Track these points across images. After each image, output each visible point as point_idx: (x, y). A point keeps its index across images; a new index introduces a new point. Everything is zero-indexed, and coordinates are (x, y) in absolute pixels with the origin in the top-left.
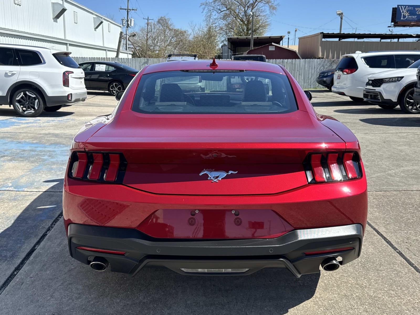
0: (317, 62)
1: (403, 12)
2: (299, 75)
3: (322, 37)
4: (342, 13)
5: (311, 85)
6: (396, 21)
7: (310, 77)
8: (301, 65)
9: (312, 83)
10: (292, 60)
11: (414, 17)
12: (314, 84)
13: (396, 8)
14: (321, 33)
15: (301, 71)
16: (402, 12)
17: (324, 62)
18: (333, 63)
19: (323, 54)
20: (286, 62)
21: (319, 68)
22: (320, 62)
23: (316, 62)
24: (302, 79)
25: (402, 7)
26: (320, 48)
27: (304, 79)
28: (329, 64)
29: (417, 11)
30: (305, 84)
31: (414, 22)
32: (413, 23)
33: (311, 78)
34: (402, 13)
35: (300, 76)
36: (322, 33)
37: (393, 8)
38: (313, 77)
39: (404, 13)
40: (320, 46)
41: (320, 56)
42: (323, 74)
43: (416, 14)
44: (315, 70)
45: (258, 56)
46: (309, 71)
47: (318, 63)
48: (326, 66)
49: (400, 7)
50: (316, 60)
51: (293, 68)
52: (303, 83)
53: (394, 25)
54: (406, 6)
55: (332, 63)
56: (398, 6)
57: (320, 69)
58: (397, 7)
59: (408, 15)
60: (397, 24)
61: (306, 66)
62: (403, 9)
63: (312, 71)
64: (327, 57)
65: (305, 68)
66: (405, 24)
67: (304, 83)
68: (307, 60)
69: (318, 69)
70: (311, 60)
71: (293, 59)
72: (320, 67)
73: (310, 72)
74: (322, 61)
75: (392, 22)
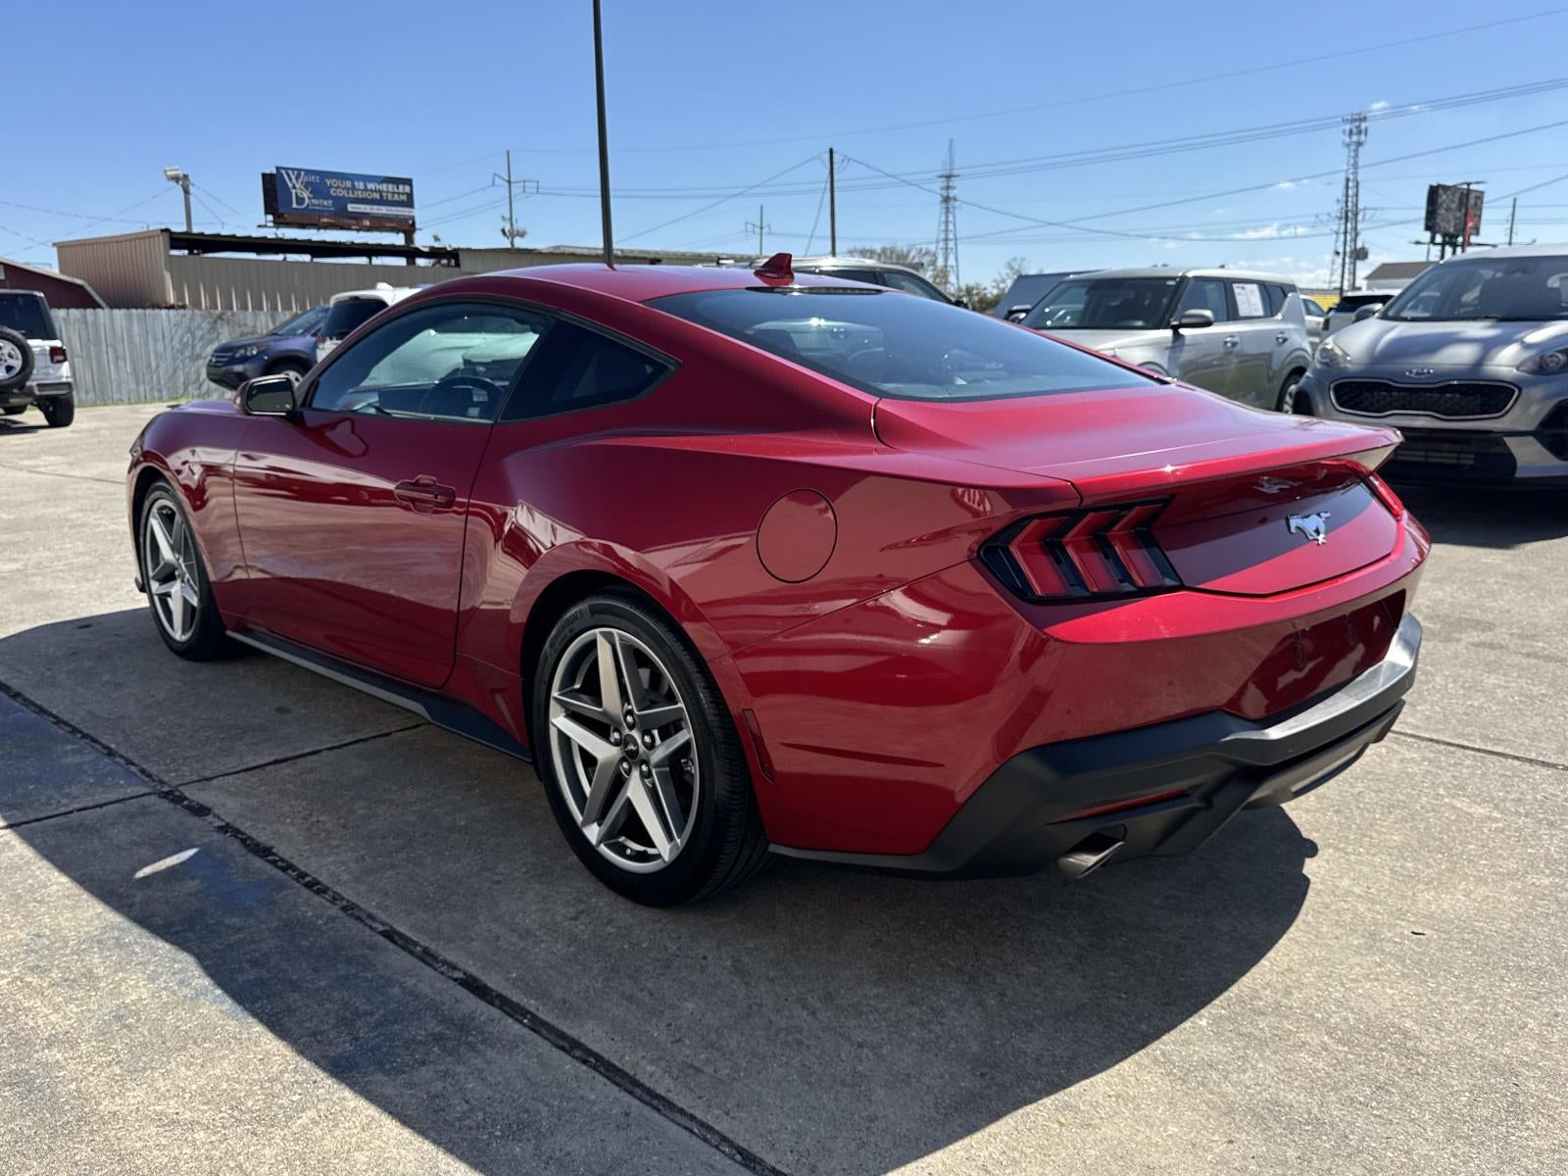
0: (169, 320)
1: (294, 187)
2: (117, 358)
3: (168, 245)
4: (186, 177)
5: (160, 391)
6: (281, 211)
7: (153, 365)
8: (118, 327)
9: (162, 382)
10: (82, 311)
11: (325, 203)
12: (170, 385)
13: (271, 175)
14: (162, 231)
15: (119, 347)
16: (290, 186)
17: (192, 319)
18: (219, 323)
19: (180, 296)
20: (64, 319)
21: (177, 338)
22: (179, 318)
23: (164, 317)
24: (129, 370)
25: (290, 172)
26: (167, 276)
27: (135, 370)
28: (208, 327)
29: (331, 186)
30: (142, 389)
31: (328, 217)
32: (325, 220)
33: (158, 366)
34: (294, 191)
35: (121, 363)
36: (167, 230)
37: (264, 176)
38: (164, 365)
39: (298, 190)
40: (167, 269)
41: (172, 300)
42: (230, 354)
43: (328, 196)
44: (167, 341)
45: (17, 295)
46: (146, 345)
47: (173, 321)
48: (200, 333)
49: (283, 172)
50: (164, 312)
51: (91, 337)
52: (133, 386)
53: (274, 222)
54: (299, 170)
55: (215, 322)
56: (278, 168)
57: (181, 341)
58: (274, 171)
59: (309, 198)
60: (281, 220)
61: (136, 329)
62: (293, 178)
63: (155, 345)
64: (196, 304)
65: (131, 337)
66: (305, 222)
67: (137, 383)
68: (134, 311)
69: (175, 342)
70: (149, 311)
71: (85, 308)
72: (180, 331)
73: (151, 349)
74: (185, 315)
75: (267, 213)
